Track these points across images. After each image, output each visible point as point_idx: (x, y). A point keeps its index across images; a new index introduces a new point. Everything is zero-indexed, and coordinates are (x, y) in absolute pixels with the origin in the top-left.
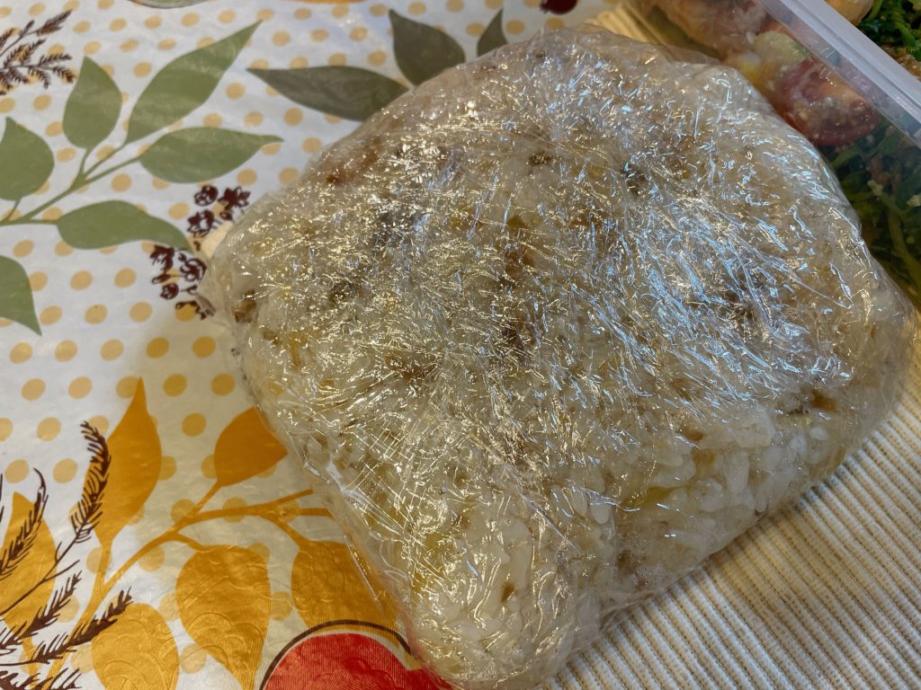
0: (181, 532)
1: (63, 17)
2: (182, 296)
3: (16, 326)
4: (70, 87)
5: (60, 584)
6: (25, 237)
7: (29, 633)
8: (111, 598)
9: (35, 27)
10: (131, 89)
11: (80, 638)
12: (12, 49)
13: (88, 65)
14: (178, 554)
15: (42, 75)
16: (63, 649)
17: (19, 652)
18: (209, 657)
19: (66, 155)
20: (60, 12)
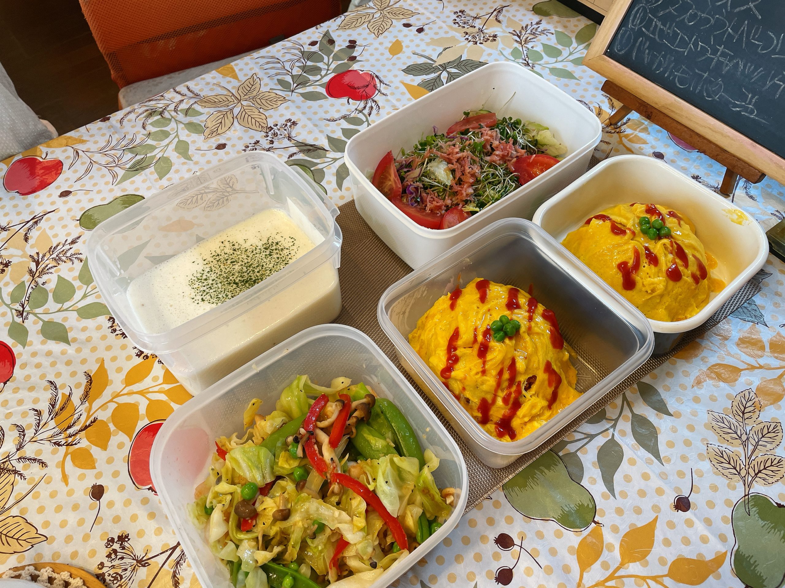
0: (114, 400)
1: (79, 237)
2: (118, 332)
3: (62, 343)
4: (81, 264)
5: (76, 416)
6: (65, 316)
7: (66, 430)
8: (92, 419)
9: (68, 242)
11: (81, 430)
12: (60, 251)
14: (112, 406)
15: (71, 259)
16: (76, 433)
17: (63, 436)
18: (120, 432)
19: (80, 288)
20: (77, 236)
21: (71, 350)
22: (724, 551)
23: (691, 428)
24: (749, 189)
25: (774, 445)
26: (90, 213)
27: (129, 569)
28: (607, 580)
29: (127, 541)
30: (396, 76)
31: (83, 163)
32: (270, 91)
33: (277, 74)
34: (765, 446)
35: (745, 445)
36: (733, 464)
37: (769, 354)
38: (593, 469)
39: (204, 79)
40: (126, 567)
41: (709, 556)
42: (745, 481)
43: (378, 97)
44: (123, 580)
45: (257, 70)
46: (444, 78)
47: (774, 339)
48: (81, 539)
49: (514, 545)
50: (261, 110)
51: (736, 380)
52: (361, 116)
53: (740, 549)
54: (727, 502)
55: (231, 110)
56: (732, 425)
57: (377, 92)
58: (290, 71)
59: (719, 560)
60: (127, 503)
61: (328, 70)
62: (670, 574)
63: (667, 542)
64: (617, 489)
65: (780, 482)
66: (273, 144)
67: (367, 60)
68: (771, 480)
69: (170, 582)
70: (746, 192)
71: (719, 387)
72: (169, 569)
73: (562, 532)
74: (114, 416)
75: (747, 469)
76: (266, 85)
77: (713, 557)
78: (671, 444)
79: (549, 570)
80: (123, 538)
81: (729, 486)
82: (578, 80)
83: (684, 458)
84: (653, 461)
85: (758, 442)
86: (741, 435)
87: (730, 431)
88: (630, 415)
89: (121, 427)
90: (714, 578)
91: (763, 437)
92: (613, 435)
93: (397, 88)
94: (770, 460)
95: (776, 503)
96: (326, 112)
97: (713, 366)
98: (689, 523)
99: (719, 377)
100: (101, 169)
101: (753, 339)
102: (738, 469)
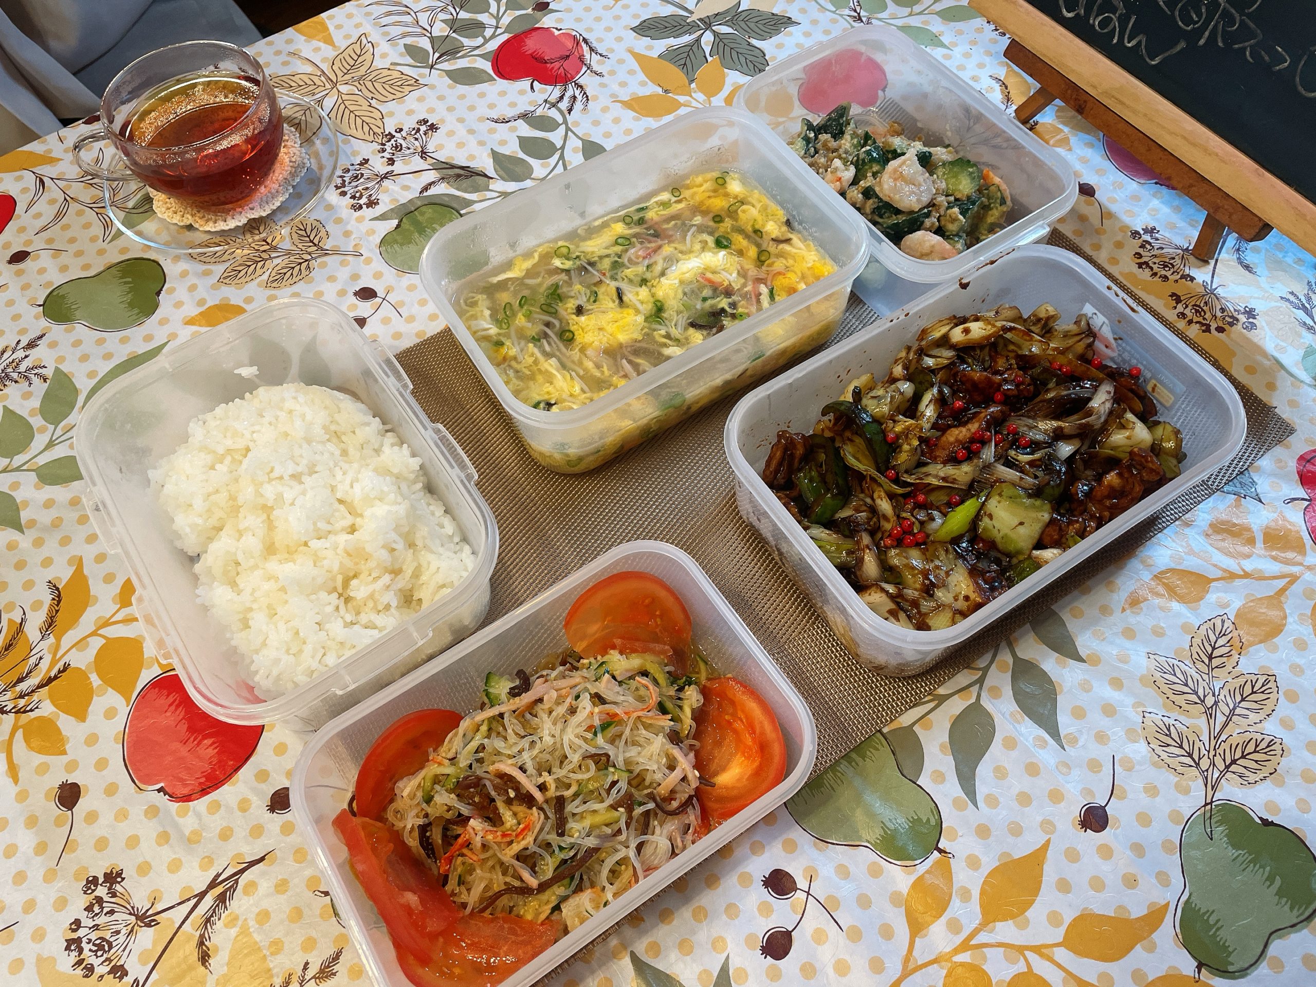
0: (100, 632)
1: (42, 337)
3: (10, 530)
4: (46, 385)
5: (32, 661)
6: (15, 480)
7: (14, 685)
8: (60, 665)
9: (22, 345)
10: (84, 384)
11: (41, 686)
12: (7, 361)
13: (57, 369)
14: (97, 643)
15: (27, 378)
16: (33, 691)
17: (9, 695)
18: (109, 689)
19: (42, 430)
20: (39, 333)
21: (24, 541)
22: (1163, 902)
23: (1116, 683)
24: (1243, 252)
25: (1262, 714)
26: (61, 292)
27: (124, 931)
28: (957, 951)
29: (119, 883)
30: (619, 39)
31: (52, 202)
32: (392, 67)
33: (404, 35)
34: (1245, 717)
35: (1211, 715)
36: (1187, 748)
37: (1263, 552)
38: (941, 756)
39: (271, 44)
40: (118, 927)
41: (1137, 911)
42: (1206, 778)
43: (585, 79)
44: (113, 951)
45: (367, 28)
46: (705, 43)
47: (1273, 524)
48: (41, 878)
49: (795, 889)
50: (374, 102)
51: (1202, 599)
52: (554, 113)
53: (1193, 898)
54: (1174, 816)
55: (320, 102)
56: (1189, 678)
57: (584, 69)
58: (429, 28)
59: (1154, 918)
60: (122, 815)
61: (497, 27)
62: (1067, 943)
63: (1064, 886)
64: (982, 790)
65: (1268, 781)
66: (392, 164)
67: (569, 10)
68: (1252, 778)
69: (195, 956)
70: (1239, 259)
71: (1170, 610)
72: (194, 932)
73: (880, 866)
74: (101, 661)
75: (1211, 757)
76: (384, 56)
77: (1145, 912)
78: (1079, 713)
79: (855, 935)
80: (113, 878)
81: (1177, 786)
82: (948, 48)
83: (1101, 738)
84: (1046, 742)
85: (1234, 709)
86: (1205, 696)
87: (1186, 689)
88: (1010, 660)
89: (110, 681)
90: (1144, 948)
91: (1243, 700)
92: (979, 696)
93: (621, 61)
94: (1253, 742)
95: (1261, 818)
96: (492, 106)
97: (1162, 573)
98: (1106, 852)
99: (1172, 592)
100: (84, 211)
101: (1235, 525)
102: (1196, 757)
